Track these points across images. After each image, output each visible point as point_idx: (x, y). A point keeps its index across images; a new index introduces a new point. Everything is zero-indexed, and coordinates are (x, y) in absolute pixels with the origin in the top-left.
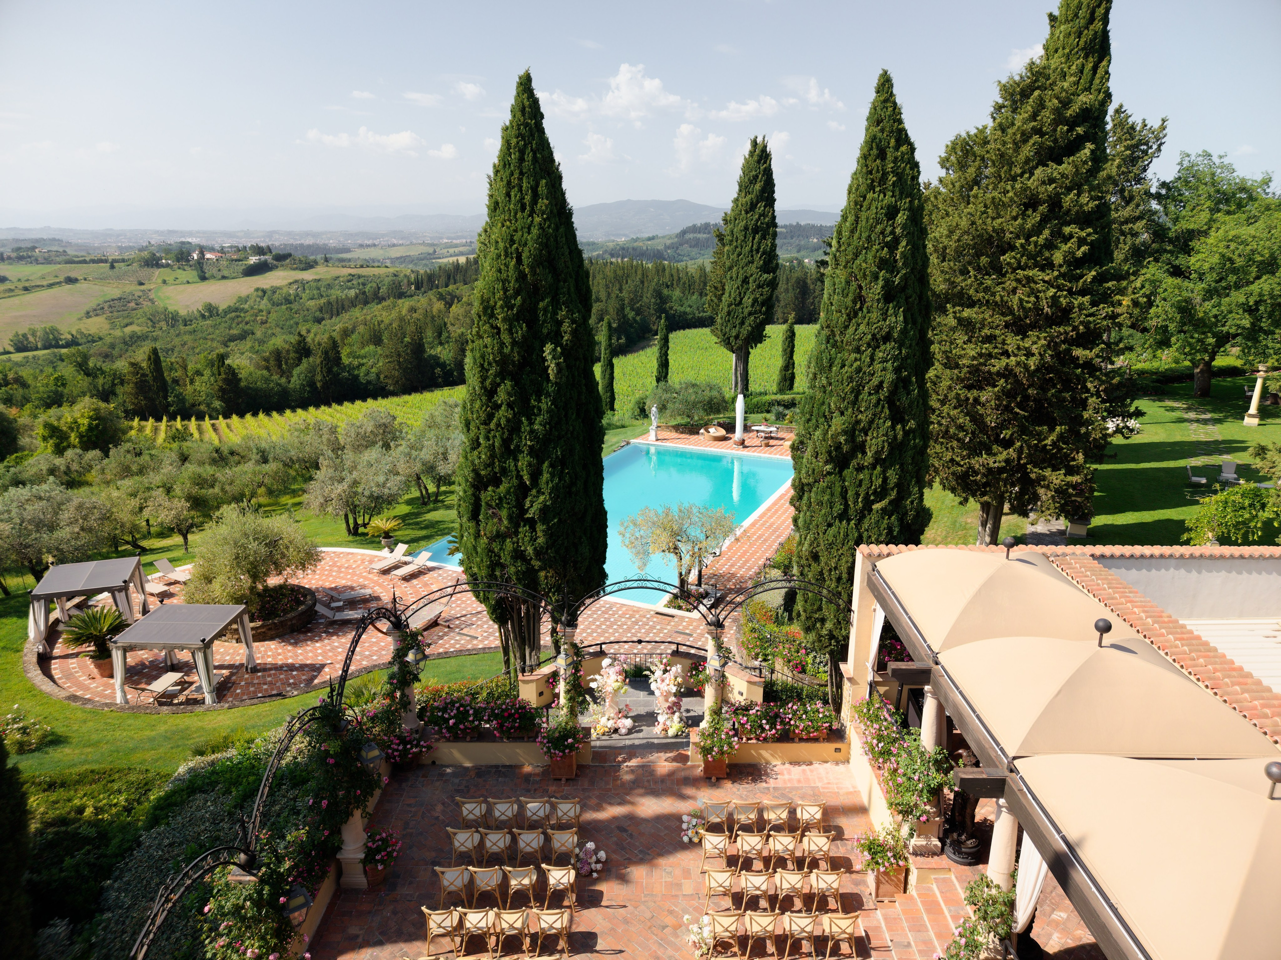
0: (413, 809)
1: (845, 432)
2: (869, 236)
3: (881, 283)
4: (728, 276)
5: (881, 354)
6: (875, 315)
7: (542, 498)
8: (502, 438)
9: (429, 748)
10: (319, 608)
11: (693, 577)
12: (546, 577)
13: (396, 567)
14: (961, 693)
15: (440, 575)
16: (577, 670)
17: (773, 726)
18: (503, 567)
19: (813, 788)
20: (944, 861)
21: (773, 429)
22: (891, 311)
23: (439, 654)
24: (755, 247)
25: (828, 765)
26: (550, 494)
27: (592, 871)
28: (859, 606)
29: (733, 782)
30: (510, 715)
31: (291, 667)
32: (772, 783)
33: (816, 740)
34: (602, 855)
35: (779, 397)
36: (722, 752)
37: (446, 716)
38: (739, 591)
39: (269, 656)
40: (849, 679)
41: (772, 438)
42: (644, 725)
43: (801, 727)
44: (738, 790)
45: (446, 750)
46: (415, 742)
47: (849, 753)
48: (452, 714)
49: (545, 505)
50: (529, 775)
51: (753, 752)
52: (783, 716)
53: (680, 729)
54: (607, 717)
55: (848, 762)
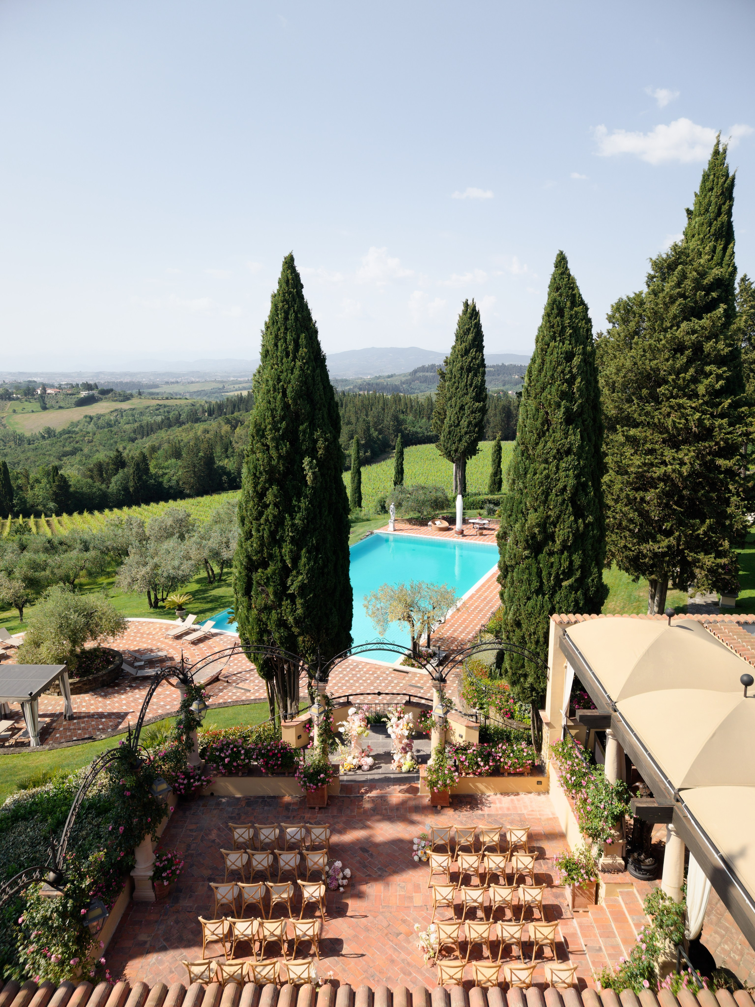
0: (194, 834)
1: (538, 525)
2: (553, 375)
3: (562, 410)
4: (449, 405)
5: (564, 465)
6: (559, 435)
7: (300, 578)
8: (269, 530)
9: (209, 782)
10: (125, 667)
11: (423, 641)
12: (304, 641)
13: (187, 633)
14: (635, 735)
15: (221, 640)
16: (328, 718)
17: (486, 763)
18: (269, 633)
19: (520, 815)
20: (627, 877)
21: (486, 522)
22: (571, 432)
23: (219, 704)
24: (469, 382)
25: (532, 795)
26: (307, 574)
27: (339, 886)
28: (554, 664)
29: (455, 810)
30: (274, 754)
31: (101, 715)
32: (486, 811)
33: (521, 774)
34: (348, 872)
35: (490, 497)
36: (445, 785)
37: (223, 755)
38: (460, 652)
39: (83, 706)
40: (547, 724)
41: (485, 529)
42: (382, 763)
43: (509, 764)
44: (459, 816)
45: (222, 784)
46: (197, 777)
47: (548, 785)
48: (227, 753)
49: (303, 583)
50: (288, 804)
51: (471, 784)
52: (494, 755)
53: (411, 766)
54: (352, 756)
55: (548, 793)
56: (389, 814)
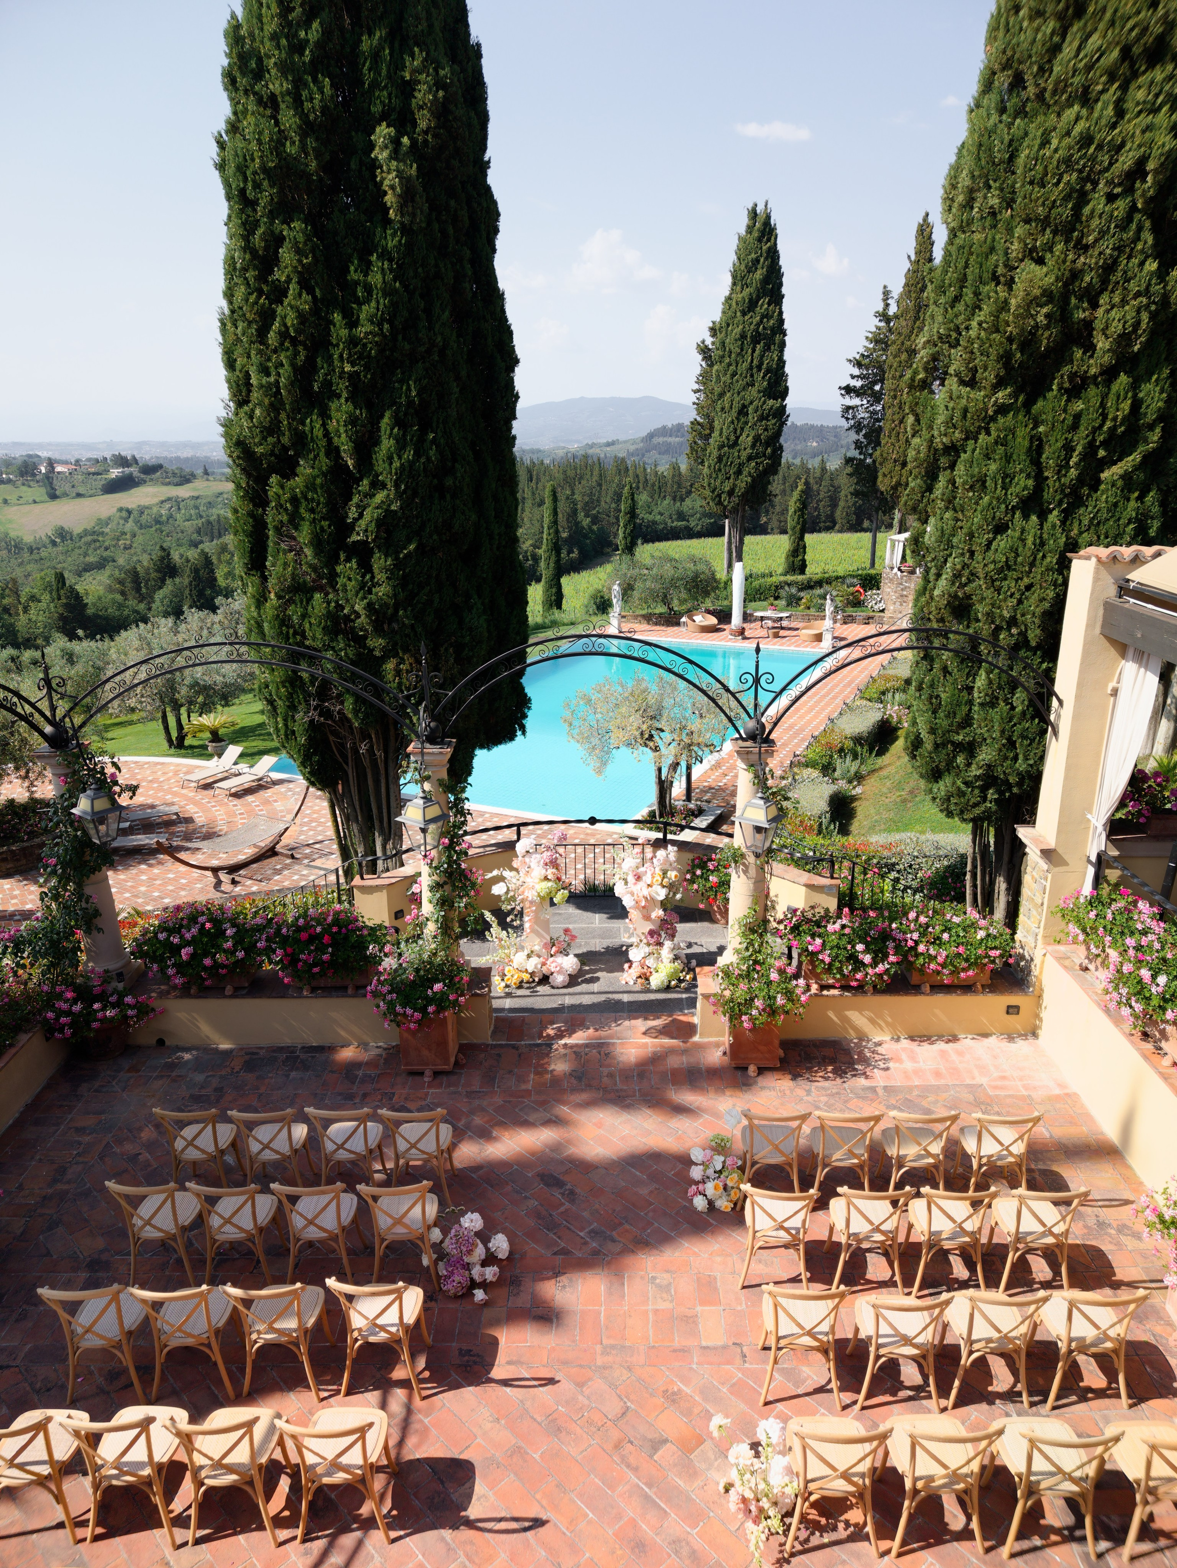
0: (87, 1139)
4: (719, 408)
7: (380, 497)
8: (293, 365)
9: (144, 1010)
11: (678, 789)
12: (398, 673)
13: (222, 779)
17: (880, 956)
19: (973, 1088)
21: (783, 616)
24: (755, 363)
25: (992, 1041)
26: (397, 485)
27: (473, 1284)
29: (795, 1077)
30: (314, 938)
32: (878, 1078)
33: (967, 988)
34: (500, 1243)
36: (772, 1010)
37: (176, 940)
40: (1047, 854)
41: (782, 628)
42: (601, 970)
43: (940, 959)
44: (809, 1092)
45: (182, 1015)
46: (113, 999)
47: (1037, 1016)
48: (188, 936)
49: (388, 511)
50: (352, 1067)
51: (831, 1014)
52: (900, 936)
53: (673, 975)
54: (526, 952)
55: (1035, 1035)
56: (620, 1086)
